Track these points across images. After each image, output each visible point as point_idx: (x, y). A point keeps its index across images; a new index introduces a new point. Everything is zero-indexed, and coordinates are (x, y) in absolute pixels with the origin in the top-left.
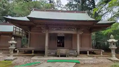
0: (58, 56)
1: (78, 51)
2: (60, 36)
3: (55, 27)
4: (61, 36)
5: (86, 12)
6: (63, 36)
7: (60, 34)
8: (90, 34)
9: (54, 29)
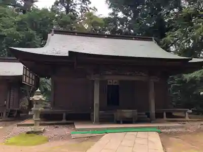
1: (153, 112)
2: (111, 84)
4: (114, 84)
5: (153, 38)
6: (117, 84)
7: (111, 81)
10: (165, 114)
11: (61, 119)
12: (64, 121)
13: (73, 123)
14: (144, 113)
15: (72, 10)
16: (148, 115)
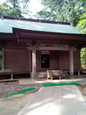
1: (72, 71)
2: (44, 54)
3: (45, 43)
4: (46, 54)
6: (48, 54)
7: (44, 51)
10: (79, 72)
11: (10, 78)
12: (12, 79)
13: (18, 81)
14: (66, 72)
15: (17, 6)
16: (69, 73)
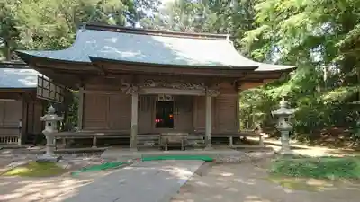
0: (163, 149)
1: (209, 135)
2: (163, 100)
3: (155, 81)
4: (166, 100)
5: (228, 39)
6: (170, 100)
7: (163, 96)
8: (236, 95)
9: (153, 85)
10: (231, 139)
12: (94, 148)
